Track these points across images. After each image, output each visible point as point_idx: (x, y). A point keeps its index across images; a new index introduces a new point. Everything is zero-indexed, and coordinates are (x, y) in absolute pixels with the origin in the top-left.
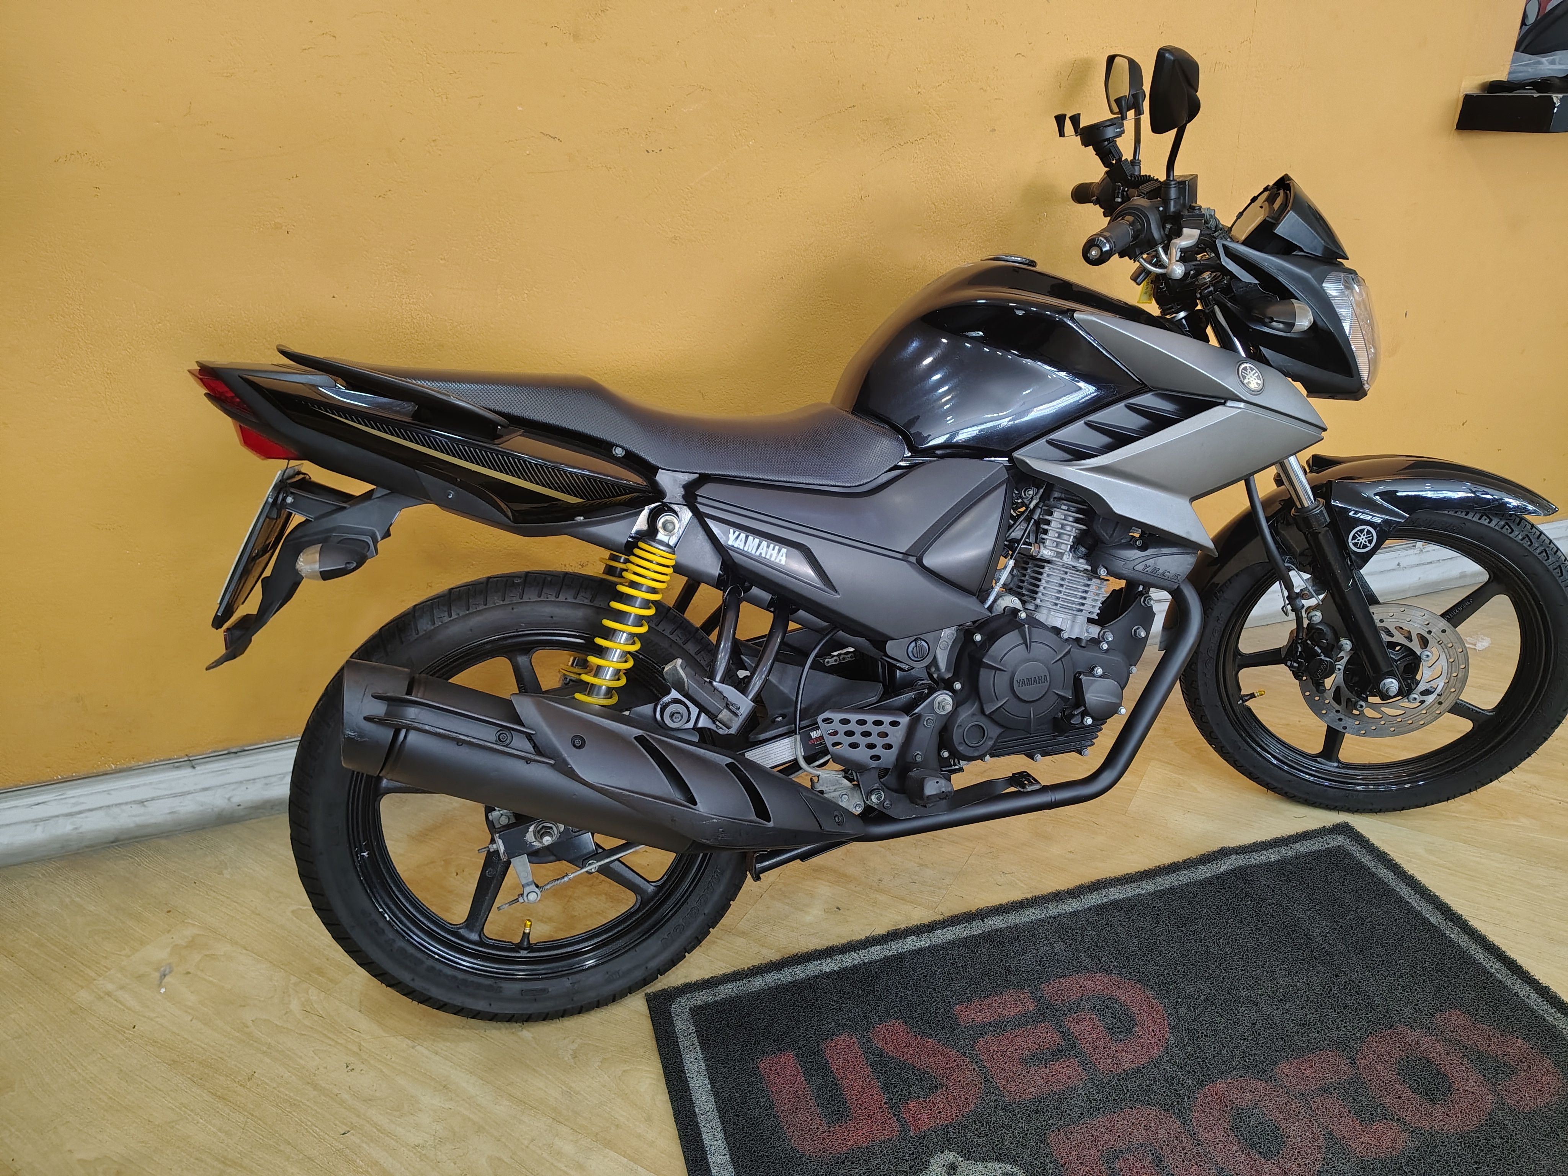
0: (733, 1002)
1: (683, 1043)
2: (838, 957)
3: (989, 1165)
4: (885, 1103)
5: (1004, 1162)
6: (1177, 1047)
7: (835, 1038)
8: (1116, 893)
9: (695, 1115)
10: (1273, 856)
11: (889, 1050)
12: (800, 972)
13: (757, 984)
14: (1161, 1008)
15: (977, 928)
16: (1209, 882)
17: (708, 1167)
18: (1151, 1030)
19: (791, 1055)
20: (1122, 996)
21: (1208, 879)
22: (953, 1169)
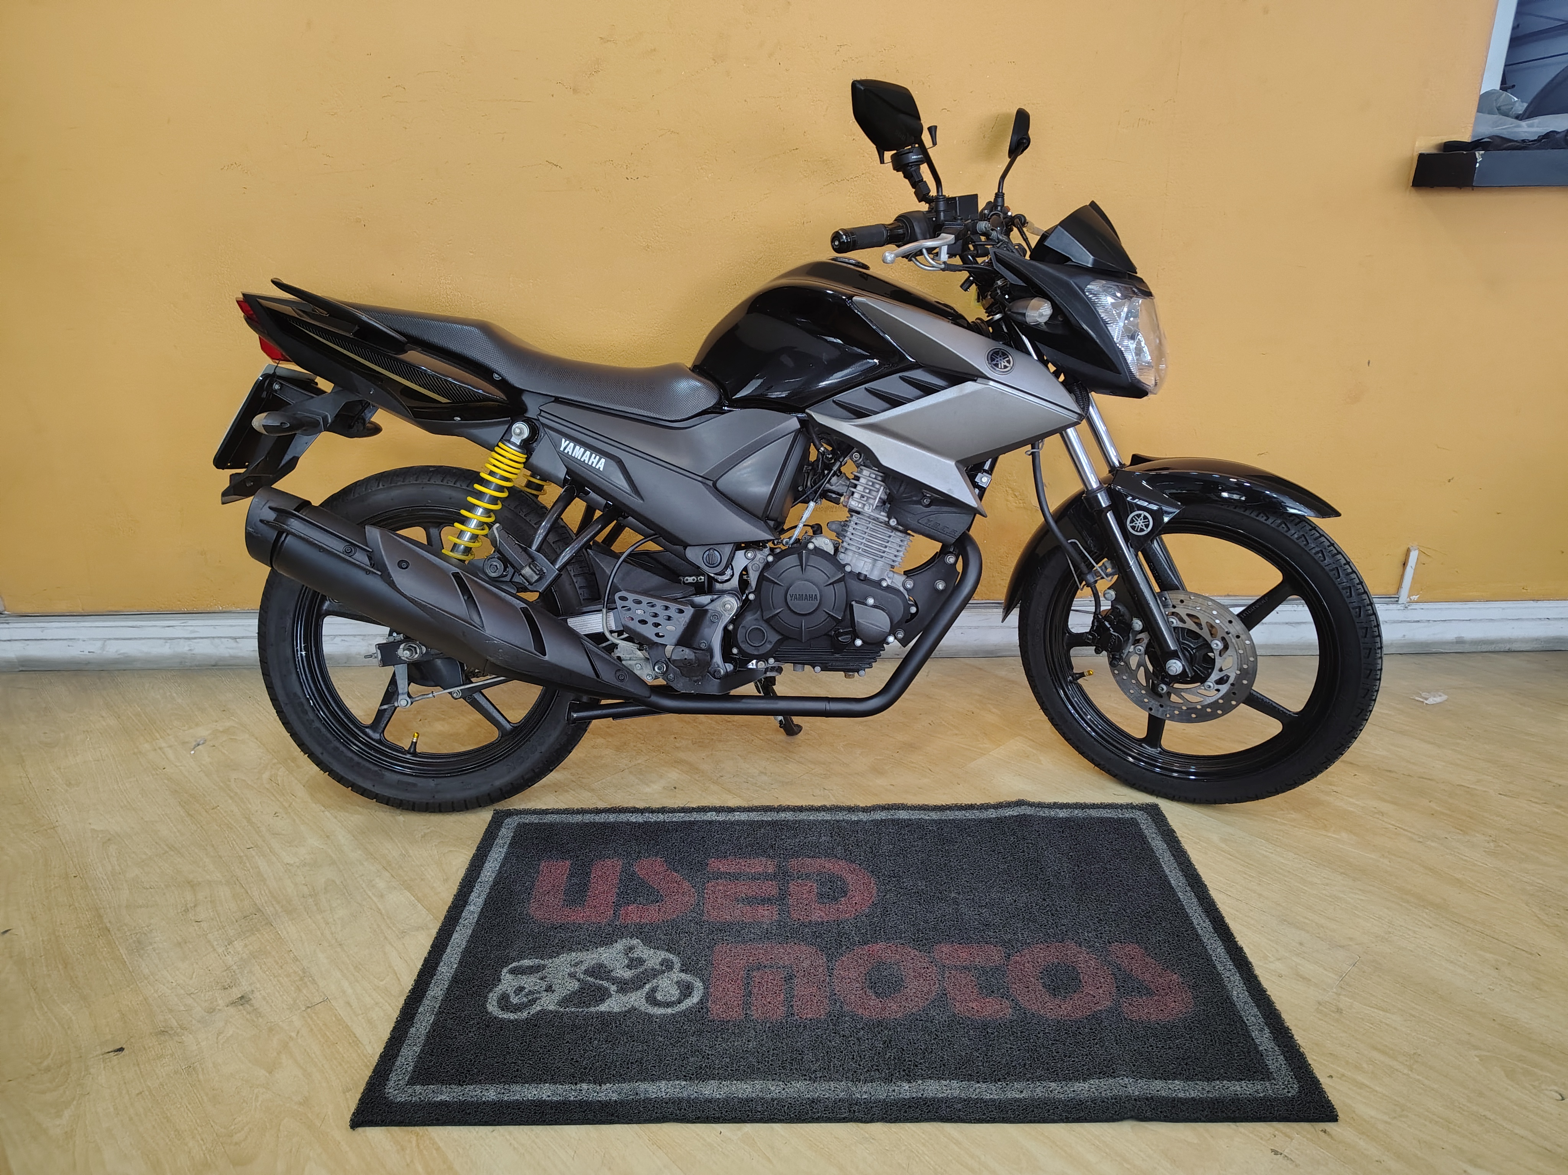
0: (551, 825)
1: (498, 841)
2: (647, 815)
3: (659, 953)
4: (614, 903)
5: (671, 952)
6: (866, 916)
7: (606, 860)
8: (903, 815)
9: (475, 882)
10: (1062, 814)
11: (641, 874)
12: (612, 818)
13: (579, 818)
14: (874, 892)
15: (768, 817)
16: (989, 821)
17: (462, 911)
18: (854, 902)
19: (568, 863)
20: (850, 878)
21: (990, 819)
22: (631, 948)
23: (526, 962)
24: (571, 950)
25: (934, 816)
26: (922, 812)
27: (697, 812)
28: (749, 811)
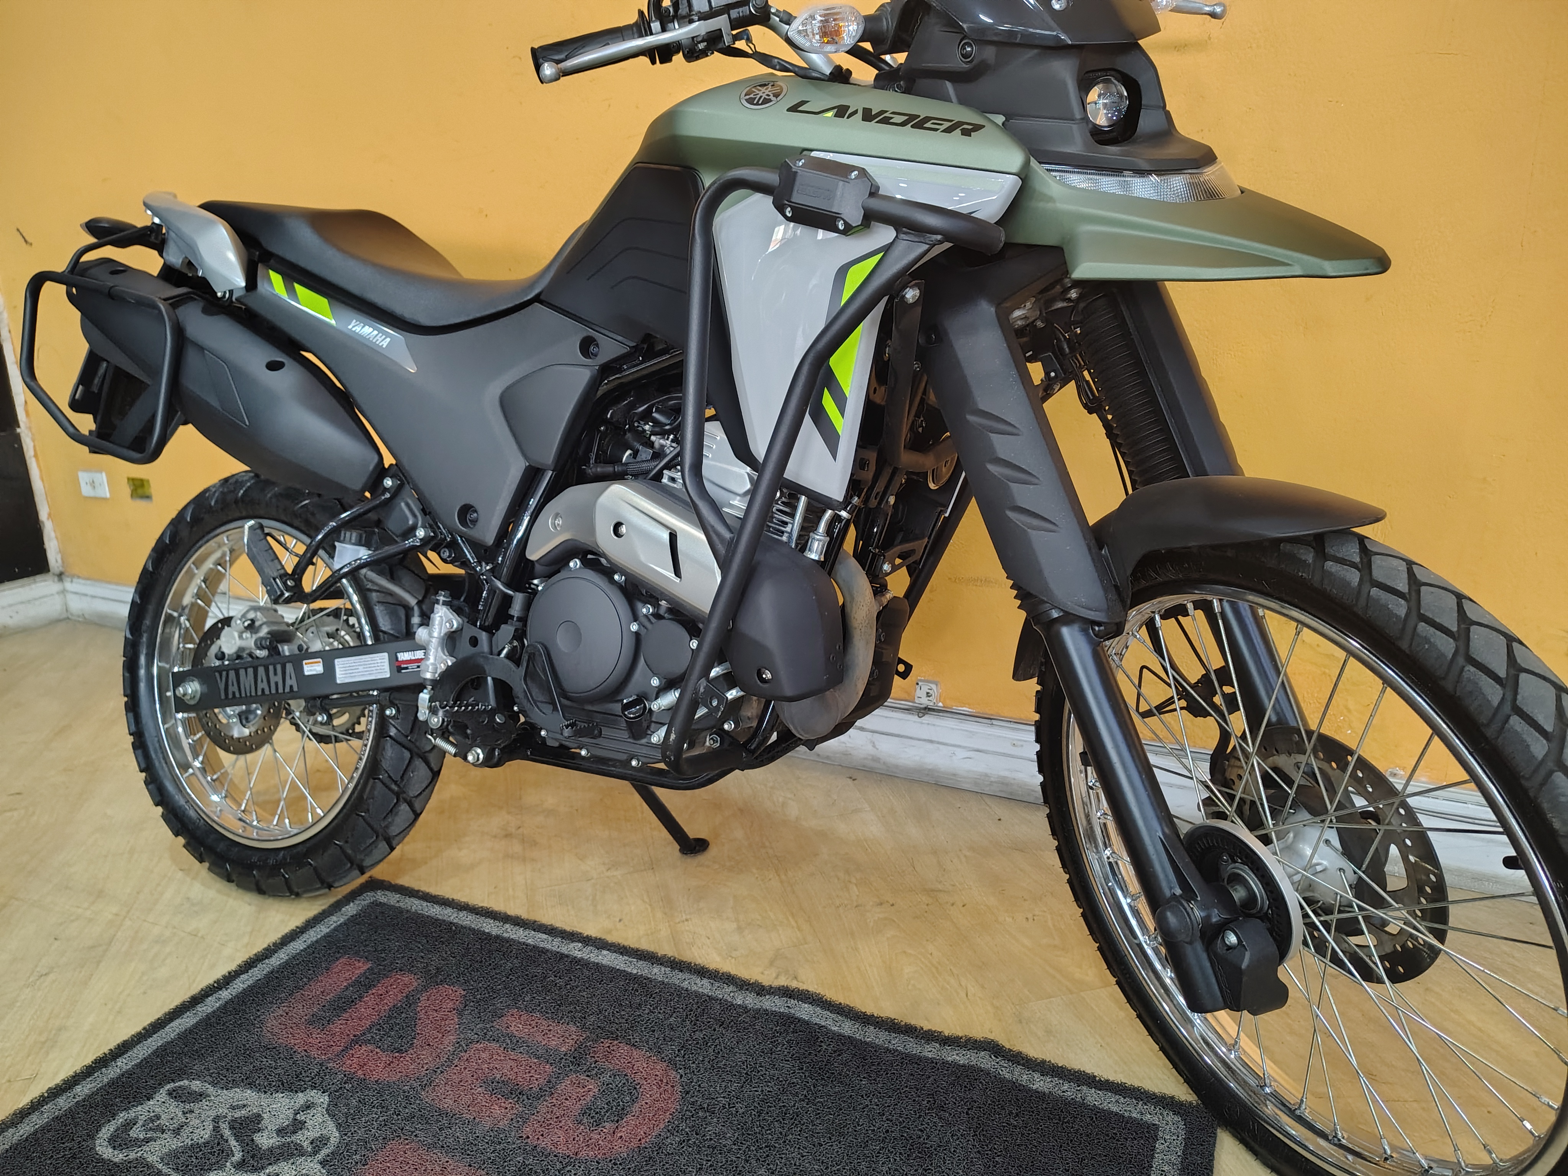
0: (403, 911)
3: (327, 1123)
4: (355, 1036)
5: (338, 1128)
6: (614, 1164)
7: (406, 975)
8: (803, 1011)
9: (261, 961)
10: (1039, 1083)
12: (468, 920)
15: (636, 968)
16: (917, 1060)
17: (212, 995)
18: (619, 1135)
19: (369, 965)
20: (649, 1093)
21: (920, 1058)
22: (308, 1107)
23: (196, 1085)
24: (251, 1085)
25: (847, 1028)
26: (833, 1016)
27: (563, 938)
28: (622, 954)
